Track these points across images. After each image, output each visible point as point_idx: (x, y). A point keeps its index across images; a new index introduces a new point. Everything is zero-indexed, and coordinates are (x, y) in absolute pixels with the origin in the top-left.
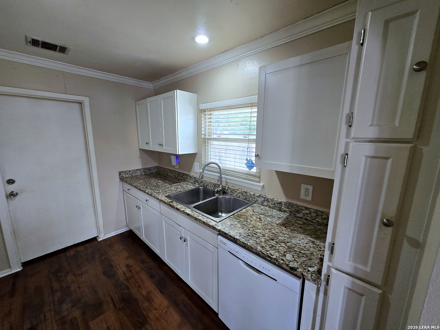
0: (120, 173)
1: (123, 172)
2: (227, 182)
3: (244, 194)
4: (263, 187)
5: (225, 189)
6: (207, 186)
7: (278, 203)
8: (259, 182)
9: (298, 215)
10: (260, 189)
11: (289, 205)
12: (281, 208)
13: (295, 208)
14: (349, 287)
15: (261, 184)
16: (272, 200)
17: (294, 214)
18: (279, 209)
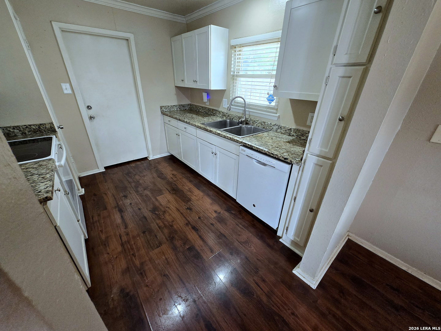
0: (161, 108)
1: (163, 106)
2: (250, 115)
3: (263, 124)
4: (279, 117)
5: (248, 121)
6: (233, 119)
7: (289, 130)
8: (276, 114)
9: (302, 138)
10: (276, 119)
11: (296, 131)
12: (290, 133)
13: (301, 133)
14: (316, 163)
15: (277, 115)
16: (284, 127)
17: (300, 137)
18: (289, 134)
